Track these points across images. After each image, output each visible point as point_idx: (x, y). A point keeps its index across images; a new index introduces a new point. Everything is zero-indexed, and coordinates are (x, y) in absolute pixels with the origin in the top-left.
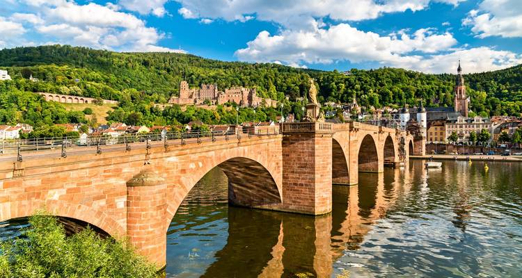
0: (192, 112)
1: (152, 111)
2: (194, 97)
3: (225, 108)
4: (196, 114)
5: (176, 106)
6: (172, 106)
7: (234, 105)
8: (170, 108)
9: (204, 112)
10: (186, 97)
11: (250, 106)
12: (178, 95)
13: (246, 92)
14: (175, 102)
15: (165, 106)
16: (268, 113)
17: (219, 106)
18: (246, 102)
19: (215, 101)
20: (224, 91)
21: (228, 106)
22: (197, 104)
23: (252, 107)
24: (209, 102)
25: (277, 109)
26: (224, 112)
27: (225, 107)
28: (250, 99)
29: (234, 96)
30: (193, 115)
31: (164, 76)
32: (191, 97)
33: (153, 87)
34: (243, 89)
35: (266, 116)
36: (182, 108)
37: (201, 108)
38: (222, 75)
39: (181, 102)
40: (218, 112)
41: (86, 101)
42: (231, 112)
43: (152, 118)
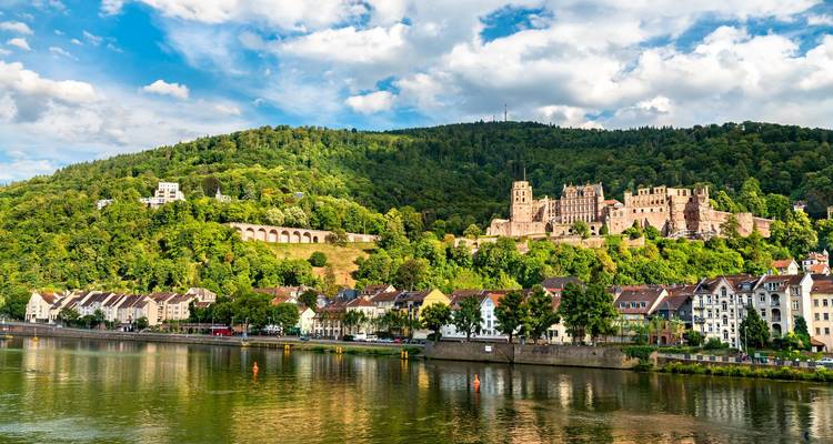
0: (543, 256)
1: (449, 256)
2: (546, 218)
3: (626, 243)
4: (554, 259)
5: (506, 244)
6: (494, 241)
7: (650, 232)
8: (492, 246)
9: (573, 255)
10: (528, 218)
11: (693, 235)
12: (507, 215)
13: (680, 197)
14: (502, 232)
15: (479, 241)
16: (747, 251)
17: (609, 238)
18: (681, 225)
19: (598, 226)
20: (622, 201)
21: (634, 236)
22: (553, 234)
23: (698, 237)
24: (583, 229)
25: (771, 240)
26: (627, 253)
27: (626, 239)
28: (692, 215)
29: (647, 210)
30: (547, 263)
31: (473, 175)
32: (538, 217)
33: (450, 200)
34: (672, 192)
35: (741, 260)
36: (518, 246)
37: (566, 246)
38: (610, 164)
39: (515, 232)
40: (609, 252)
41: (315, 238)
42: (644, 252)
43: (450, 271)
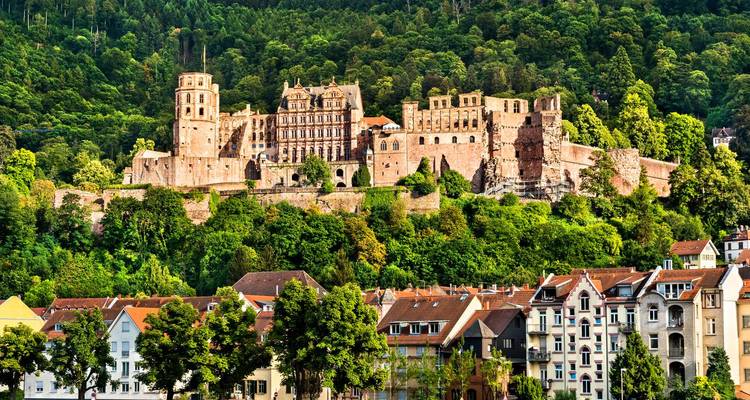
0: (239, 230)
1: (42, 225)
2: (247, 149)
3: (406, 202)
4: (260, 235)
5: (162, 202)
6: (139, 196)
7: (449, 180)
8: (133, 206)
9: (300, 226)
10: (210, 150)
11: (531, 190)
12: (167, 143)
13: (510, 118)
14: (156, 180)
15: (107, 197)
16: (629, 221)
17: (372, 193)
18: (509, 167)
19: (351, 169)
20: (398, 119)
21: (420, 190)
22: (261, 184)
23: (541, 195)
24: (320, 174)
25: (671, 203)
26: (406, 223)
27: (405, 196)
28: (530, 150)
29: (445, 139)
30: (248, 242)
31: (97, 55)
32: (230, 150)
33: (46, 108)
34: (494, 104)
35: (616, 240)
36: (189, 207)
37: (285, 208)
38: (376, 43)
39: (182, 178)
40: (370, 222)
42: (435, 223)
43: (43, 259)
